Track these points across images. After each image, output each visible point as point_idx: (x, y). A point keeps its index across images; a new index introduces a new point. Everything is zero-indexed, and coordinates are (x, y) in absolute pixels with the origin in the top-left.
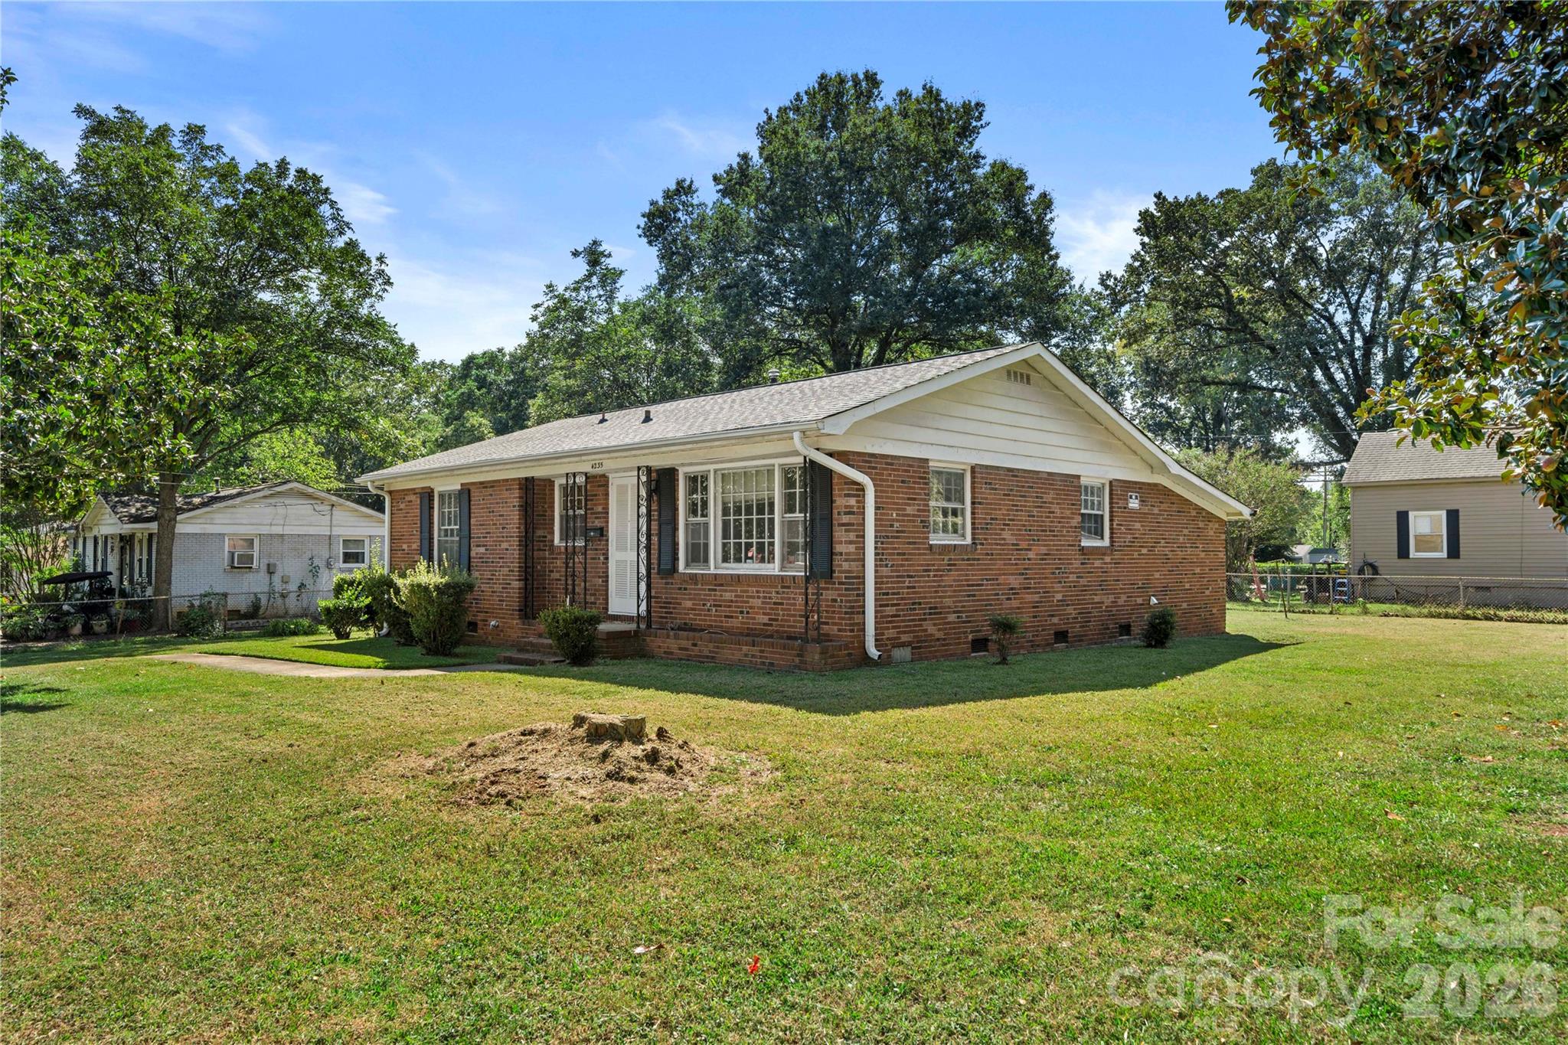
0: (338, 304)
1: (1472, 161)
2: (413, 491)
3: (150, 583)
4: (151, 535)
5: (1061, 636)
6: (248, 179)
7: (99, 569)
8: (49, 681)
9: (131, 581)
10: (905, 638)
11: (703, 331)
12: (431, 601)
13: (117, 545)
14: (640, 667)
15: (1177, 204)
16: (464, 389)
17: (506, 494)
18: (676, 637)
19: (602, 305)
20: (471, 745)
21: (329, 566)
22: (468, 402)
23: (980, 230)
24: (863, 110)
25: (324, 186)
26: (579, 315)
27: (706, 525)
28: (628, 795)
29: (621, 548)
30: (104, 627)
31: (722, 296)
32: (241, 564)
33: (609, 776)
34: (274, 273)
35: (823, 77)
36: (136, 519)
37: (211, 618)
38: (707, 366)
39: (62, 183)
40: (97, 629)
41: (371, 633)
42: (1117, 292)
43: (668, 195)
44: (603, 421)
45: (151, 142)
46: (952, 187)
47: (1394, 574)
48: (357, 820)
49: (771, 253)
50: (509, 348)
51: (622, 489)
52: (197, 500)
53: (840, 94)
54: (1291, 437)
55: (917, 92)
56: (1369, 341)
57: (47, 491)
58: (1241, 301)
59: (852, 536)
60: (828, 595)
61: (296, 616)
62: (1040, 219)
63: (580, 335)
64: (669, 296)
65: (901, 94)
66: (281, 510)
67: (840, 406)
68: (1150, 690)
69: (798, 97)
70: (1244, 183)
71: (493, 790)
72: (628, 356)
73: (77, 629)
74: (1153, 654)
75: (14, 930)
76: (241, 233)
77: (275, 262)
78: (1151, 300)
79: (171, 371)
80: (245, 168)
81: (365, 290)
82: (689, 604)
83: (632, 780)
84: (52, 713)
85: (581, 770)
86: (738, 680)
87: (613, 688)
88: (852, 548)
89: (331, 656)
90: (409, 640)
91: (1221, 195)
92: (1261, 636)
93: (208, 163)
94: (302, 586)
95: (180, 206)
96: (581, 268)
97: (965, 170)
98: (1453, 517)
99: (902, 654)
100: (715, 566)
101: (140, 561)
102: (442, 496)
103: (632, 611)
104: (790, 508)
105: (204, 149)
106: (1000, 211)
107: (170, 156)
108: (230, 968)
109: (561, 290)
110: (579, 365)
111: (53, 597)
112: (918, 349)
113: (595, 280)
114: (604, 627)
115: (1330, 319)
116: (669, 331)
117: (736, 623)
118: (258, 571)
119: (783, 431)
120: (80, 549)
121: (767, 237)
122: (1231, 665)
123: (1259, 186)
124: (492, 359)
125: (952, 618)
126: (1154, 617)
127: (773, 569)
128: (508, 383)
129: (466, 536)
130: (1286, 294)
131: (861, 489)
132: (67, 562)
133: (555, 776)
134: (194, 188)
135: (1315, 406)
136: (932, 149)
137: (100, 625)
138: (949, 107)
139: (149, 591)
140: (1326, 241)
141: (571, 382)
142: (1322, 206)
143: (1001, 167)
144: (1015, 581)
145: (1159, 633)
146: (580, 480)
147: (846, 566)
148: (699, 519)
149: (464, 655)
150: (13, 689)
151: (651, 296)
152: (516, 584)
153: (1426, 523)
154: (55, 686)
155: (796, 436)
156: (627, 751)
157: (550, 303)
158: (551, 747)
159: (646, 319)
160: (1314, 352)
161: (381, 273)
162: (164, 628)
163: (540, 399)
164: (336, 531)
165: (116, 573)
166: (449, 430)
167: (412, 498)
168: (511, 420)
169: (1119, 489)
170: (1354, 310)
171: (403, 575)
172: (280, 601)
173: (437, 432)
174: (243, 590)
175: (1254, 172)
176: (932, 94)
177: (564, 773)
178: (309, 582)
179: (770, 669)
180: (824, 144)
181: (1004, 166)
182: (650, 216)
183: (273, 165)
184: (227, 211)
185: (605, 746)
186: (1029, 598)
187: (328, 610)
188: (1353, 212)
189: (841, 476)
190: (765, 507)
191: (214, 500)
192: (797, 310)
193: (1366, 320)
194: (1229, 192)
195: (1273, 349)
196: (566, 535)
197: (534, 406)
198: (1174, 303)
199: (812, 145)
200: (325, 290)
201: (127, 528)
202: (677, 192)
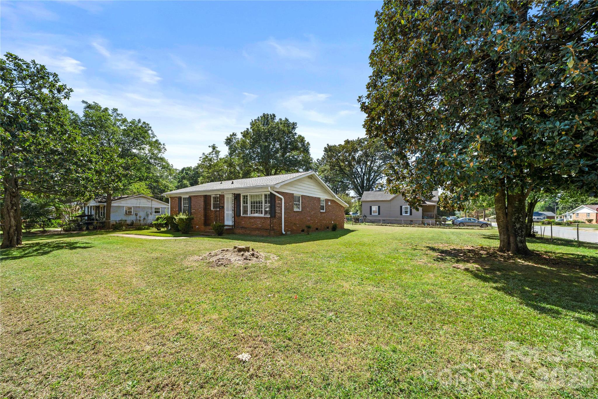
0: (153, 154)
1: (404, 142)
2: (176, 197)
3: (104, 217)
4: (104, 206)
5: (317, 229)
6: (130, 123)
7: (89, 214)
8: (85, 241)
9: (99, 216)
10: (289, 230)
11: (238, 165)
12: (184, 222)
13: (95, 208)
14: (234, 236)
15: (331, 146)
16: (182, 175)
17: (200, 198)
18: (241, 230)
19: (215, 158)
20: (210, 253)
21: (151, 214)
22: (183, 178)
23: (296, 148)
24: (272, 122)
25: (150, 126)
26: (210, 160)
27: (247, 206)
28: (250, 263)
29: (227, 210)
30: (92, 228)
31: (243, 158)
32: (128, 213)
33: (245, 259)
34: (137, 146)
35: (264, 114)
36: (100, 202)
37: (122, 226)
38: (239, 173)
39: (80, 119)
40: (90, 228)
41: (166, 229)
42: (320, 162)
43: (231, 136)
44: (221, 183)
45: (103, 111)
46: (290, 139)
47: (369, 218)
48: (189, 271)
49: (253, 150)
50: (193, 167)
51: (228, 198)
52: (116, 198)
53: (267, 118)
54: (349, 192)
55: (283, 119)
56: (364, 175)
57: (82, 194)
58: (342, 166)
59: (280, 209)
60: (275, 221)
61: (143, 225)
62: (307, 147)
63: (211, 164)
64: (230, 157)
65: (280, 119)
66: (139, 201)
67: (278, 182)
68: (338, 239)
69: (259, 118)
70: (343, 143)
71: (220, 263)
72: (221, 170)
73: (85, 228)
74: (334, 233)
75: (111, 302)
76: (129, 136)
77: (137, 143)
78: (326, 164)
79: (117, 167)
80: (129, 120)
81: (160, 151)
82: (243, 223)
83: (250, 260)
84: (91, 249)
85: (238, 258)
86: (258, 238)
87: (231, 240)
88: (279, 211)
89: (158, 234)
90: (178, 230)
91: (339, 145)
92: (351, 229)
93: (119, 118)
94: (144, 219)
95: (112, 128)
96: (211, 150)
97: (293, 136)
98: (379, 207)
99: (289, 233)
100: (249, 214)
101: (102, 212)
102: (184, 198)
103: (231, 224)
104: (266, 203)
105: (118, 114)
106: (300, 145)
107: (109, 115)
108: (174, 306)
109: (206, 154)
110: (210, 171)
111: (77, 220)
112: (283, 171)
113: (214, 153)
114: (225, 227)
115: (357, 170)
116: (231, 165)
117: (254, 226)
118: (133, 215)
119: (266, 187)
120: (83, 209)
121: (253, 146)
122: (349, 234)
123: (346, 144)
124: (189, 169)
125: (298, 225)
126: (333, 225)
127: (263, 215)
128: (193, 174)
129: (190, 207)
130: (350, 165)
131: (281, 199)
132: (80, 212)
133: (233, 260)
134: (115, 124)
135: (355, 186)
136: (287, 131)
137: (91, 227)
138: (290, 123)
139: (104, 219)
140: (357, 155)
141: (209, 175)
142: (357, 149)
143: (300, 136)
144: (309, 218)
145: (334, 228)
146: (218, 196)
147: (278, 215)
148: (245, 205)
149: (191, 234)
150: (76, 243)
151: (227, 157)
152: (203, 218)
153: (375, 208)
154: (87, 242)
155: (269, 188)
156: (247, 254)
157: (204, 157)
158: (230, 254)
159: (226, 162)
160: (354, 176)
161: (164, 148)
162: (109, 228)
163: (201, 178)
164: (153, 206)
165: (95, 215)
166: (179, 184)
167: (176, 199)
168: (194, 183)
169: (327, 201)
170: (362, 169)
171: (177, 216)
172: (139, 222)
173: (176, 184)
174: (130, 219)
175: (345, 141)
176: (287, 120)
177: (234, 259)
178: (146, 218)
179: (263, 236)
180: (265, 128)
181: (301, 136)
182: (227, 140)
183: (137, 120)
184: (125, 130)
185: (242, 253)
186: (311, 221)
187: (155, 224)
188: (362, 150)
189: (277, 196)
190: (260, 202)
191: (120, 198)
192: (259, 162)
193: (364, 171)
194: (340, 145)
195: (348, 175)
196: (214, 207)
197: (200, 179)
198: (330, 165)
199: (262, 128)
200: (149, 151)
201: (98, 204)
202: (233, 135)
